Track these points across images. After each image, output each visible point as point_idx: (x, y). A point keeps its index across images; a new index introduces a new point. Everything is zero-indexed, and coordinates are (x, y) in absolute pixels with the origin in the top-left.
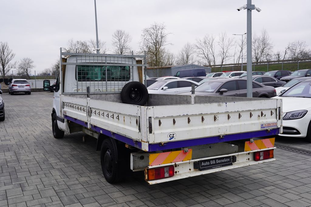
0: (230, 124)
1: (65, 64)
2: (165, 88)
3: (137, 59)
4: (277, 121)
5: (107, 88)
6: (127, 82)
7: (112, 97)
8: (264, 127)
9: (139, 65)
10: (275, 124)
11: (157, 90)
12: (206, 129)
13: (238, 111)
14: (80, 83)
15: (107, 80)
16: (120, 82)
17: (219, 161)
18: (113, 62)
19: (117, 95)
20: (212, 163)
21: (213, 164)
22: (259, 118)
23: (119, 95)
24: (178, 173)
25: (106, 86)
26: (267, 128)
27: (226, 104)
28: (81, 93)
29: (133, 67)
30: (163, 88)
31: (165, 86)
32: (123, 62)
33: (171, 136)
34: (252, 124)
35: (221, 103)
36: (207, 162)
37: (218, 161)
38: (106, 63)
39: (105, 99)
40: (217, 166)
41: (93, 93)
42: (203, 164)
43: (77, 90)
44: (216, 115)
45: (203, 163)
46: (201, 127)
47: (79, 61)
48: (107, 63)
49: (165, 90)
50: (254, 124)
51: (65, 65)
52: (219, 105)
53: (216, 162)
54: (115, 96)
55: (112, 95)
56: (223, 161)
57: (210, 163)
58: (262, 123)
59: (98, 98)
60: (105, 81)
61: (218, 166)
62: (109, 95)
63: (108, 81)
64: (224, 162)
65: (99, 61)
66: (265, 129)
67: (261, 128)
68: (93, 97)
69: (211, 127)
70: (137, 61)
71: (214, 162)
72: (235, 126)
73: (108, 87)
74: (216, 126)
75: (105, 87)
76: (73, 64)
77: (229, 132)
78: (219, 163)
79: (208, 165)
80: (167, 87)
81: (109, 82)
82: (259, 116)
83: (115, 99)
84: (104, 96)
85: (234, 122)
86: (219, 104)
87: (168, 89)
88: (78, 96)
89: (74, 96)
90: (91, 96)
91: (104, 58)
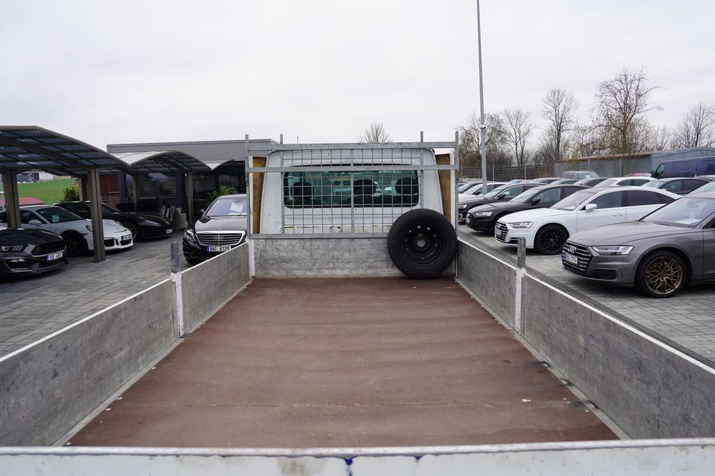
1: (260, 170)
2: (589, 207)
5: (353, 224)
6: (406, 210)
7: (366, 245)
9: (443, 167)
11: (572, 210)
14: (288, 211)
15: (352, 206)
16: (388, 210)
18: (369, 161)
19: (380, 241)
23: (385, 241)
25: (352, 219)
27: (349, 462)
28: (292, 235)
29: (422, 171)
30: (585, 207)
31: (590, 203)
38: (352, 165)
39: (349, 251)
43: (283, 228)
47: (287, 164)
48: (354, 165)
49: (591, 210)
51: (263, 174)
54: (373, 245)
55: (365, 241)
59: (330, 247)
60: (350, 207)
62: (359, 242)
63: (355, 206)
65: (334, 162)
68: (319, 246)
70: (438, 157)
73: (356, 221)
75: (350, 221)
76: (275, 170)
80: (595, 205)
83: (372, 252)
84: (345, 243)
87: (597, 208)
88: (285, 243)
89: (275, 243)
90: (314, 243)
91: (346, 154)
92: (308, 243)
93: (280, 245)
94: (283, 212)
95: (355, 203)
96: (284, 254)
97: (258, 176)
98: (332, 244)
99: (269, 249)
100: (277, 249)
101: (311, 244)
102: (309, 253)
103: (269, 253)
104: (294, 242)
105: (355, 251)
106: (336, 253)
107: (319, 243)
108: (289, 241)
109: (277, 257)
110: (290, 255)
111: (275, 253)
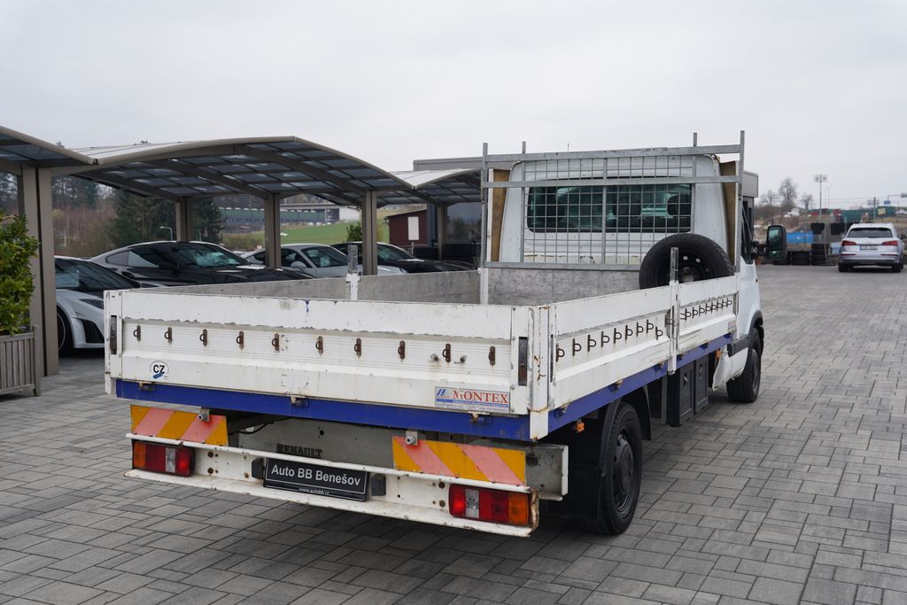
0: (322, 368)
3: (725, 158)
4: (512, 388)
5: (604, 253)
6: (669, 235)
7: (619, 280)
8: (451, 401)
9: (727, 179)
10: (500, 399)
12: (244, 367)
13: (345, 330)
14: (529, 234)
15: (604, 230)
16: (647, 236)
17: (326, 478)
18: (626, 173)
20: (301, 474)
21: (304, 480)
22: (435, 363)
23: (637, 275)
24: (214, 473)
25: (604, 246)
26: (465, 407)
27: (307, 303)
28: (531, 263)
32: (672, 172)
33: (156, 369)
34: (400, 380)
35: (291, 301)
36: (287, 469)
37: (320, 476)
38: (605, 178)
39: (598, 287)
40: (313, 489)
41: (561, 267)
42: (275, 470)
43: (522, 257)
44: (280, 334)
45: (276, 466)
46: (233, 361)
48: (608, 178)
50: (410, 382)
51: (505, 190)
52: (286, 306)
53: (314, 475)
54: (628, 279)
55: (618, 275)
56: (337, 479)
57: (296, 474)
58: (442, 385)
59: (576, 280)
60: (600, 231)
61: (318, 489)
62: (611, 275)
63: (607, 231)
64: (341, 486)
65: (584, 174)
66: (456, 406)
67: (438, 400)
68: (562, 279)
69: (259, 366)
70: (722, 165)
71: (308, 475)
72: (336, 375)
73: (607, 249)
74: (279, 364)
75: (600, 249)
76: (516, 185)
77: (313, 392)
78: (322, 483)
79: (288, 478)
81: (609, 235)
82: (436, 359)
84: (594, 276)
85: (340, 362)
86: (285, 303)
88: (524, 274)
89: (512, 274)
90: (557, 274)
91: (599, 164)
92: (550, 275)
93: (518, 276)
94: (523, 236)
95: (607, 225)
96: (521, 287)
97: (501, 192)
98: (578, 276)
99: (505, 280)
100: (514, 281)
101: (553, 276)
102: (550, 287)
103: (505, 285)
104: (534, 273)
105: (606, 287)
106: (582, 289)
107: (563, 275)
108: (528, 272)
109: (514, 290)
110: (529, 289)
111: (512, 285)
